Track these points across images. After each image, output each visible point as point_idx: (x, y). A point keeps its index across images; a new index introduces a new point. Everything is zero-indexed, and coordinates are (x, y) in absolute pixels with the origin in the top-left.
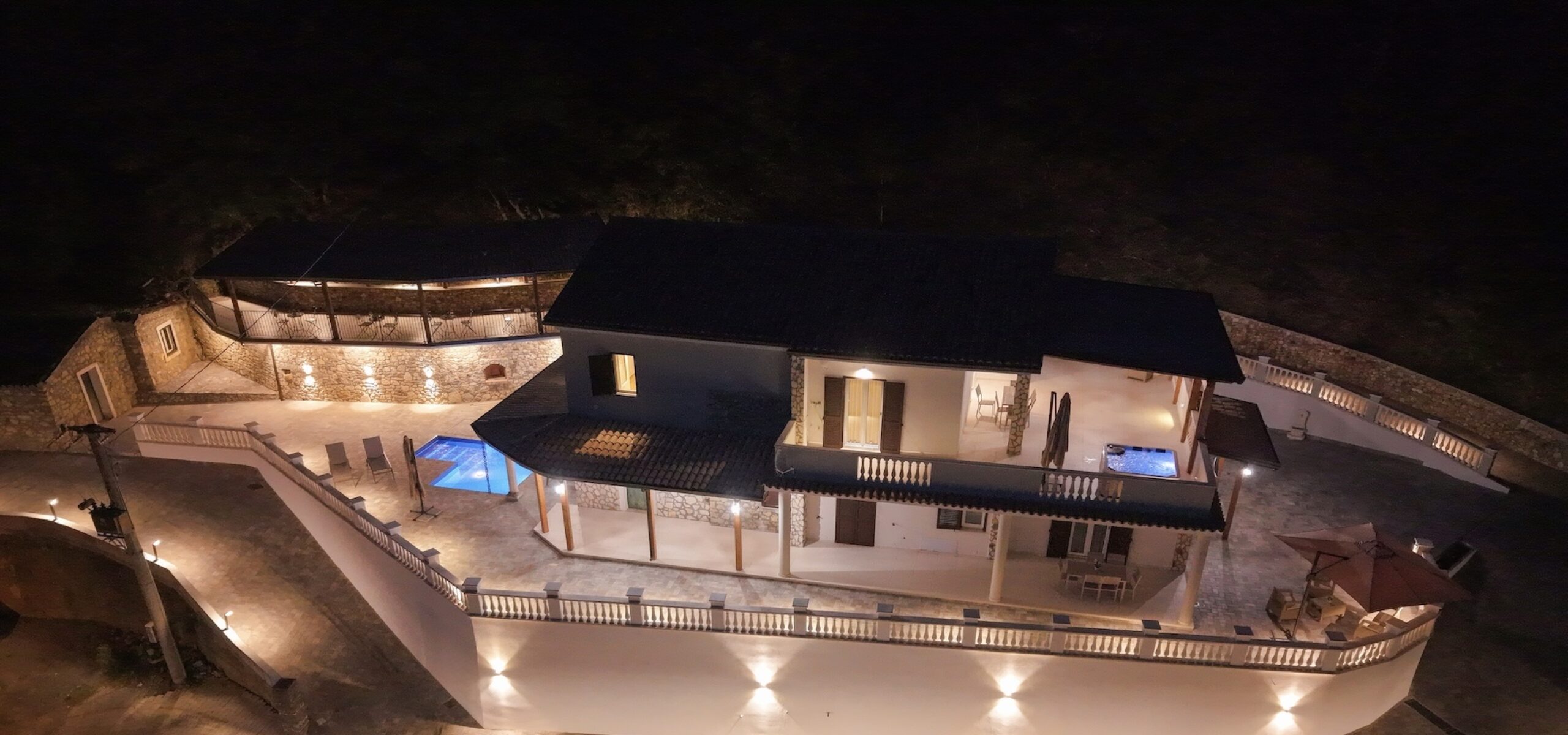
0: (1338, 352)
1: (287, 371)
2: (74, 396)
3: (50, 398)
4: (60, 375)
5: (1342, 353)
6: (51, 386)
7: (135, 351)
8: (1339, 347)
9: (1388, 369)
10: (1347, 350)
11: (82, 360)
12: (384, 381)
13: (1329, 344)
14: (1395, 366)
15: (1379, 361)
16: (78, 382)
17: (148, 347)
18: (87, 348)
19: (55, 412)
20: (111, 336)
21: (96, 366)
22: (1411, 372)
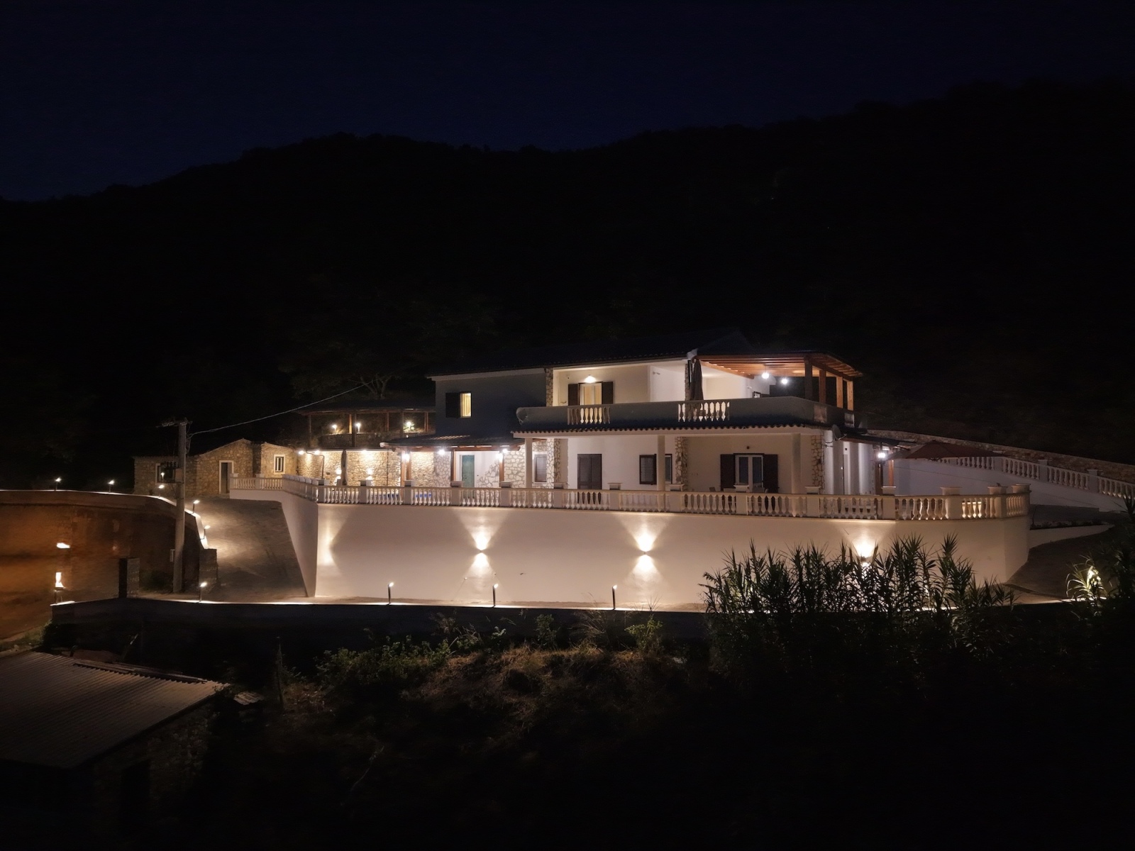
0: (1029, 454)
1: (328, 474)
2: (213, 471)
3: (198, 466)
4: (210, 457)
5: (1032, 455)
6: (202, 460)
7: (257, 462)
8: (1028, 451)
9: (1071, 461)
10: (1035, 452)
11: (226, 456)
12: (377, 478)
13: (1020, 449)
14: (1075, 458)
15: (1063, 456)
16: (218, 465)
17: (265, 462)
18: (231, 452)
19: (198, 474)
20: (248, 451)
21: (233, 462)
22: (1089, 459)
